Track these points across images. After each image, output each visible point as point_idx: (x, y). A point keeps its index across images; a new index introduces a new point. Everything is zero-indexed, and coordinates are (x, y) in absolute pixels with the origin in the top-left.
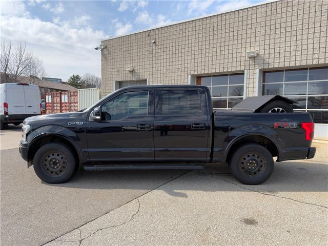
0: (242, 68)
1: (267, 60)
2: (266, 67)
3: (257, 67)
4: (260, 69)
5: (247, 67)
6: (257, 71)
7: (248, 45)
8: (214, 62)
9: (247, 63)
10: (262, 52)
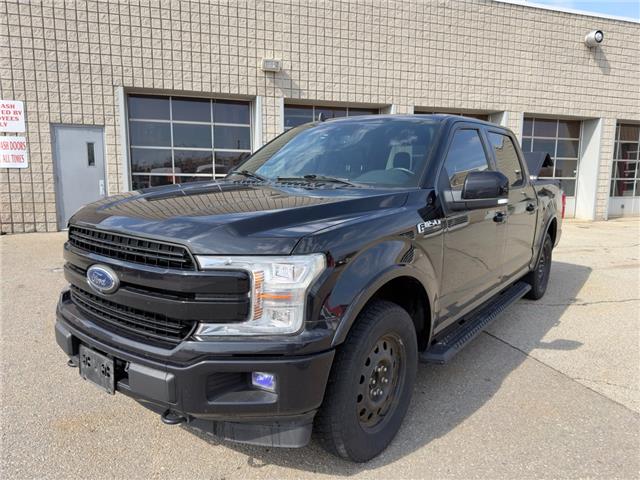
0: (252, 92)
1: (297, 83)
2: (296, 96)
3: (279, 93)
4: (285, 99)
5: (261, 91)
6: (281, 103)
7: (260, 44)
8: (186, 66)
9: (261, 82)
10: (286, 66)
